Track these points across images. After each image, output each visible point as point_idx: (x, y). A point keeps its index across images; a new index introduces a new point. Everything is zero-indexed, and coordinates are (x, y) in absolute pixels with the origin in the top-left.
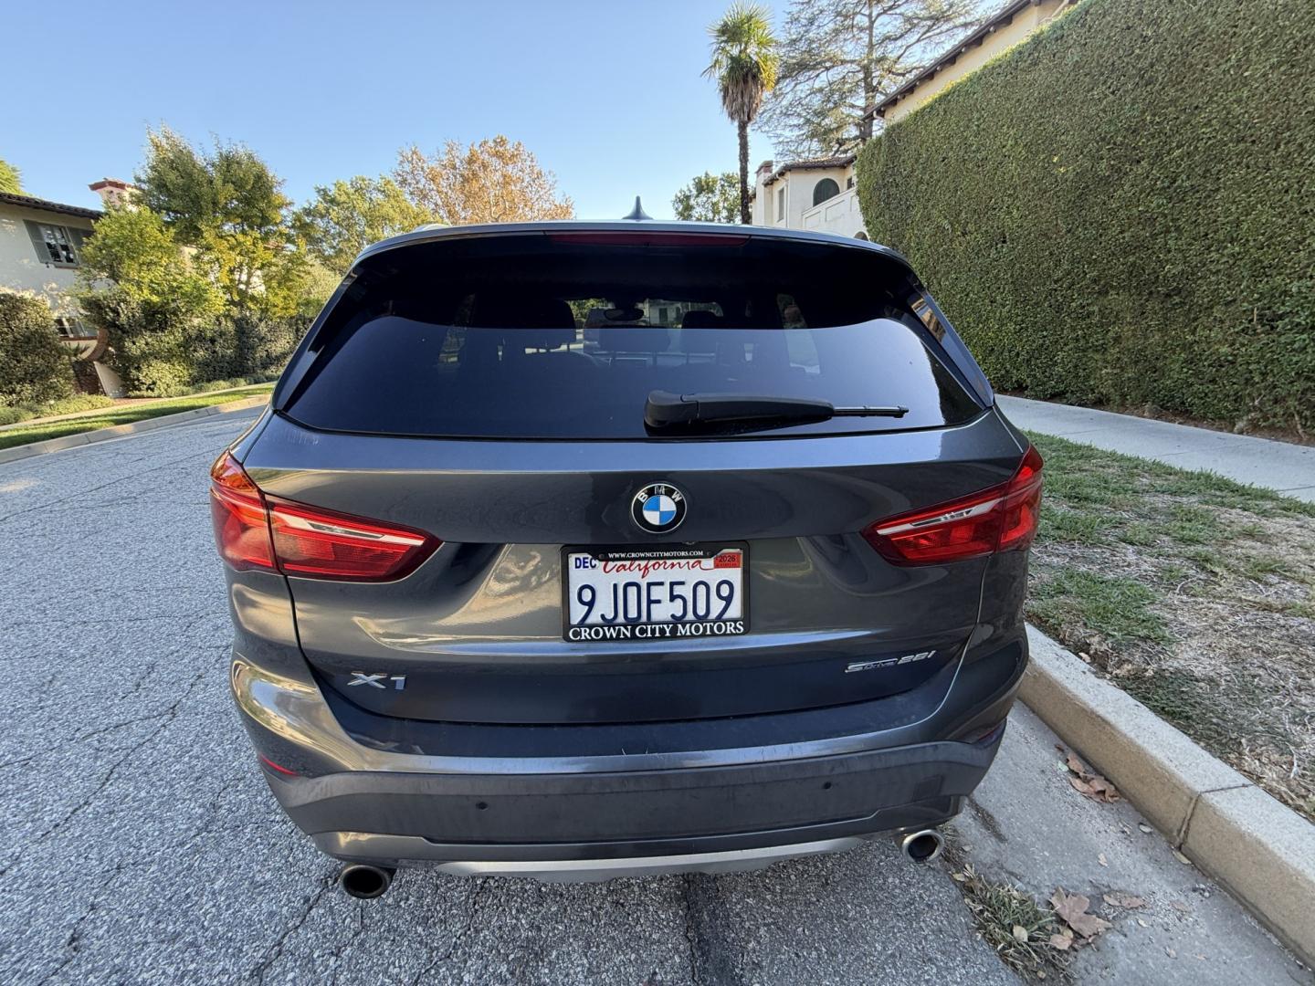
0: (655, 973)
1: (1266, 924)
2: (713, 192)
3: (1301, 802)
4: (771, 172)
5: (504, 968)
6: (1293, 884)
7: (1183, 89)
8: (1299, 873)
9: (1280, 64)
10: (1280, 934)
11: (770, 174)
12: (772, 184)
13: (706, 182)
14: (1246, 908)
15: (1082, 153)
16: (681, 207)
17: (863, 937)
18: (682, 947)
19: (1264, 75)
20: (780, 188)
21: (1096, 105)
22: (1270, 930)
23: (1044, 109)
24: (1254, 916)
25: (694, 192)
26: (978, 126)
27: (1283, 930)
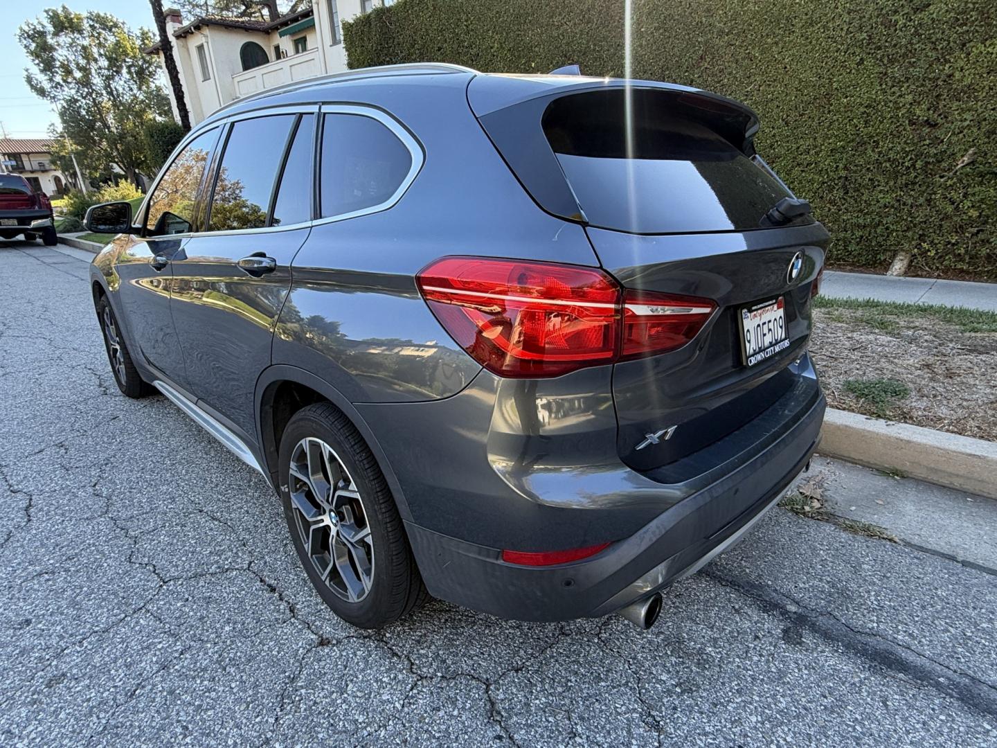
0: (733, 607)
1: (854, 462)
2: (80, 32)
3: (844, 406)
4: (181, 23)
5: (673, 659)
6: (863, 436)
7: (610, 31)
8: (864, 430)
9: (659, 28)
10: (860, 462)
11: (180, 26)
12: (185, 37)
13: (66, 17)
14: (845, 461)
15: (552, 63)
16: (34, 45)
17: (775, 540)
18: (728, 590)
19: (652, 33)
20: (199, 43)
21: (557, 29)
22: (856, 464)
23: (519, 24)
24: (850, 462)
25: (50, 28)
26: (467, 26)
27: (862, 460)
